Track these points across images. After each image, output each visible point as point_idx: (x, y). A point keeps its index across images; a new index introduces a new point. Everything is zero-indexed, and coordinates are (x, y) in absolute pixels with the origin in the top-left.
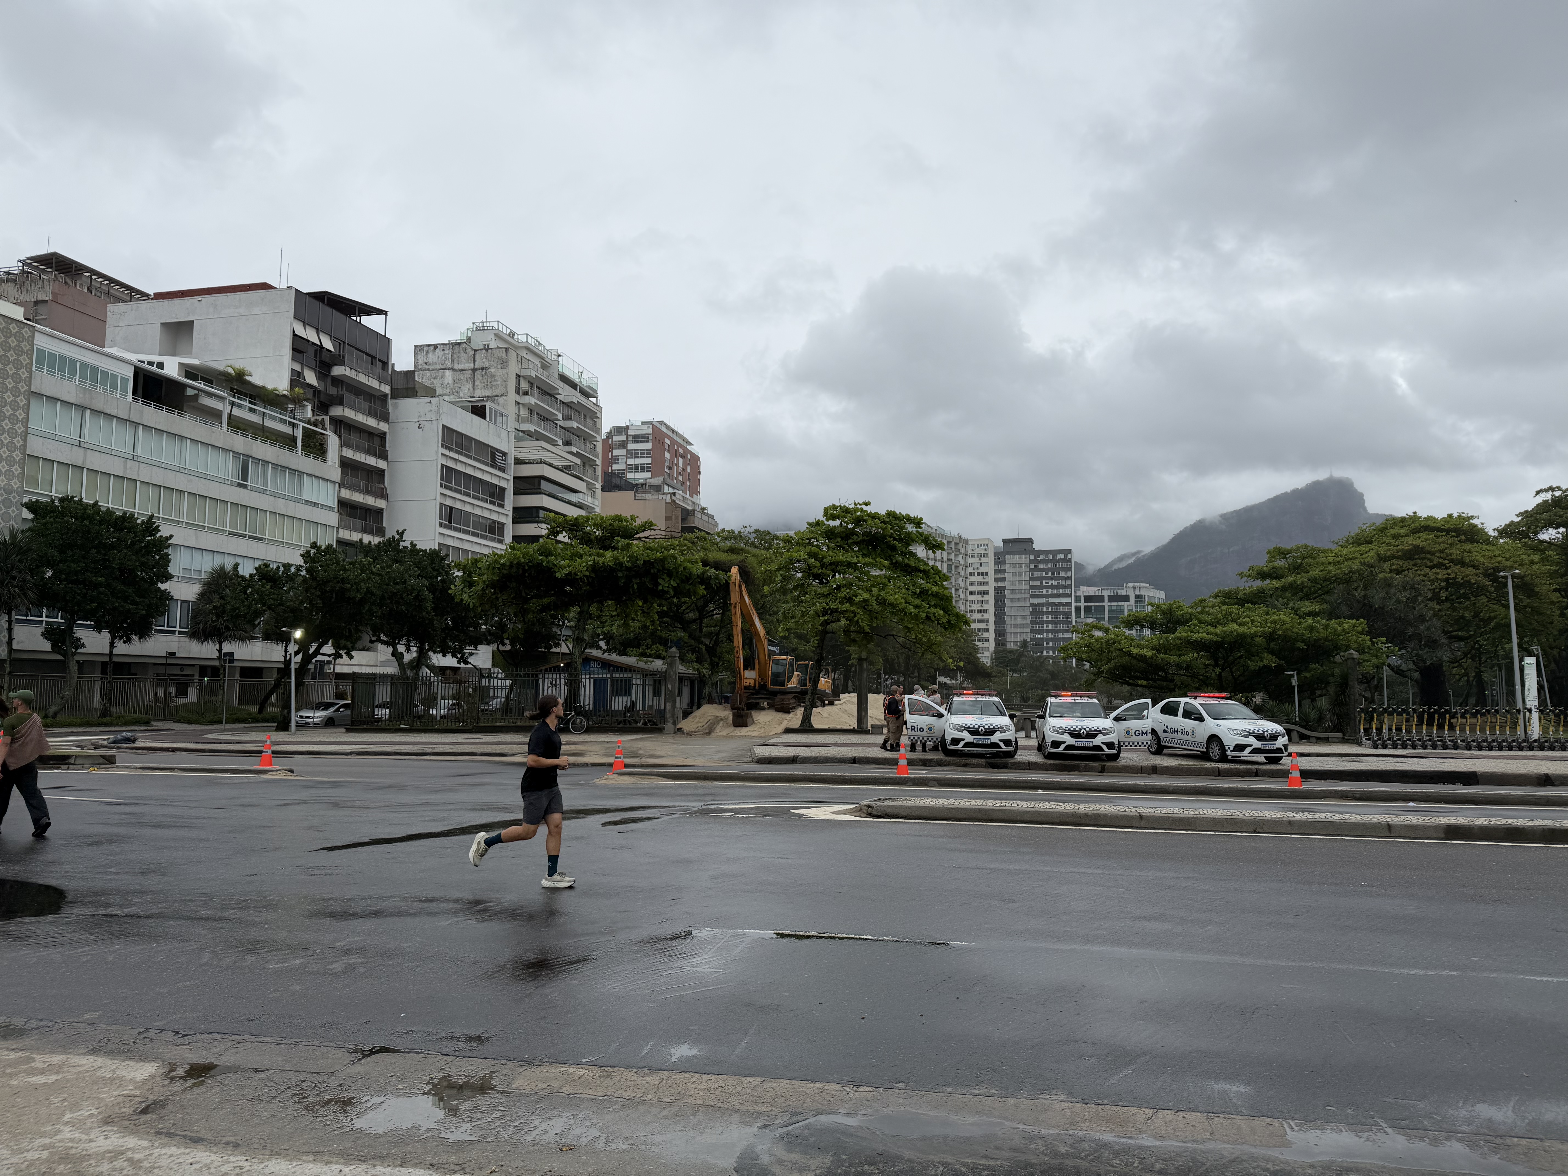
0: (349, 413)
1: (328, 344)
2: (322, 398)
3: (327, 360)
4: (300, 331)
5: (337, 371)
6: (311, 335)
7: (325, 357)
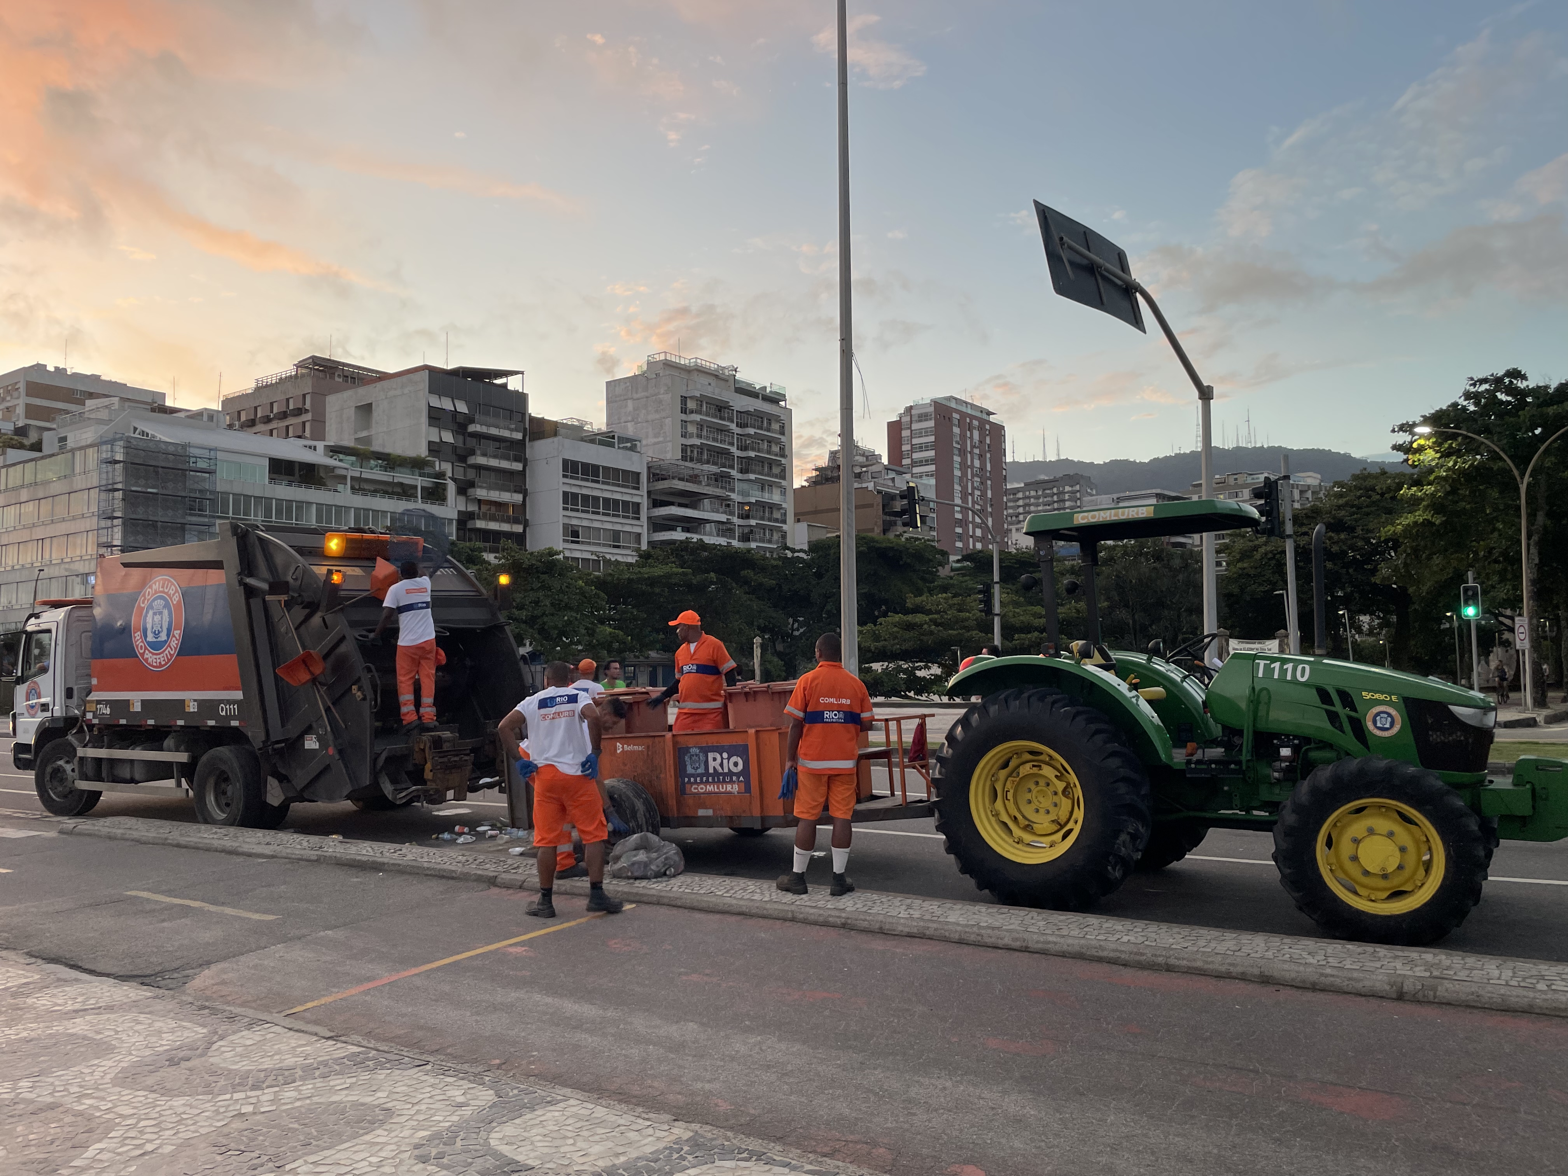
0: (481, 460)
1: (462, 408)
2: (459, 452)
3: (462, 421)
4: (435, 402)
5: (472, 428)
6: (447, 404)
7: (460, 419)
